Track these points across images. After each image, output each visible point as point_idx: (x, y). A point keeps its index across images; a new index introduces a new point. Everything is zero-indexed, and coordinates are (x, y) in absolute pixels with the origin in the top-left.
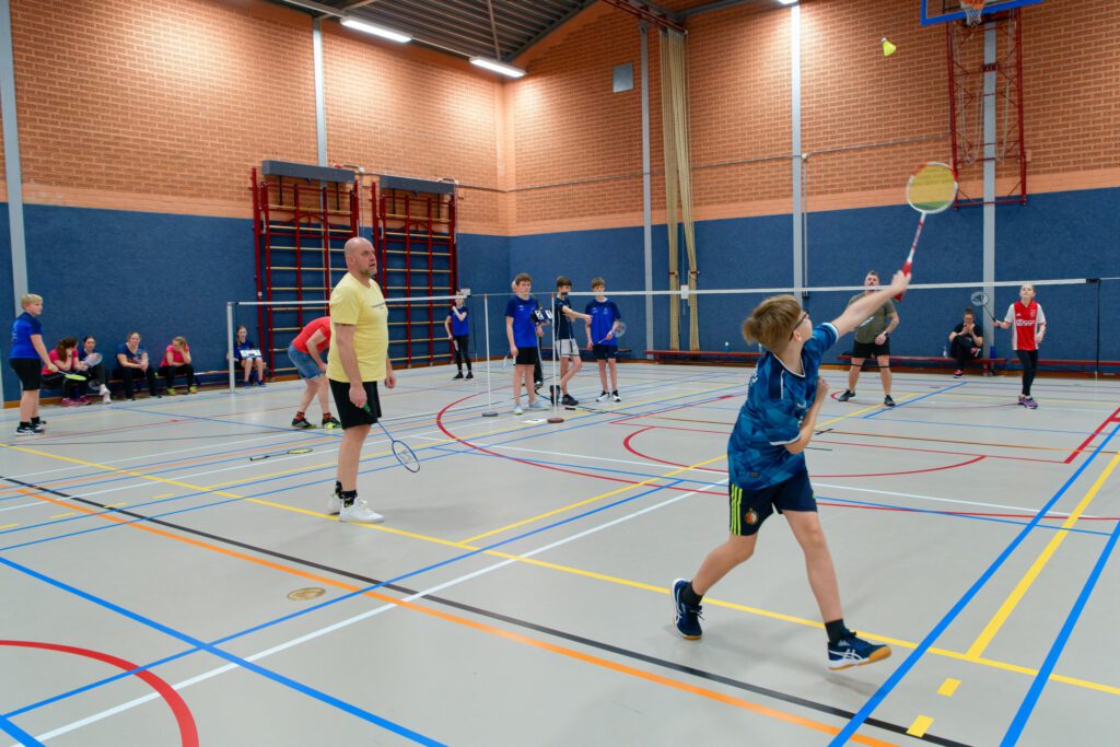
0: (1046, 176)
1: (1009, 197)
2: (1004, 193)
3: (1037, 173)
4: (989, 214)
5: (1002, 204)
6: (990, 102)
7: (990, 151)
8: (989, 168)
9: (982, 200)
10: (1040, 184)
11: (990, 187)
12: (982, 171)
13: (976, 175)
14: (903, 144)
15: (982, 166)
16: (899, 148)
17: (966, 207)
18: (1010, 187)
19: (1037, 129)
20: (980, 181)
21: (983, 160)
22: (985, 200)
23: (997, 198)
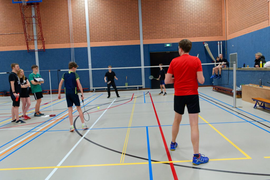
0: (49, 45)
1: (41, 50)
2: (40, 49)
3: (47, 44)
4: (37, 54)
5: (39, 51)
6: (34, 25)
7: (35, 38)
8: (36, 42)
9: (34, 50)
10: (48, 47)
11: (36, 47)
12: (34, 43)
13: (32, 44)
14: (13, 34)
15: (34, 41)
16: (12, 35)
17: (31, 52)
18: (41, 47)
19: (46, 33)
20: (34, 45)
21: (34, 40)
22: (35, 50)
23: (38, 50)
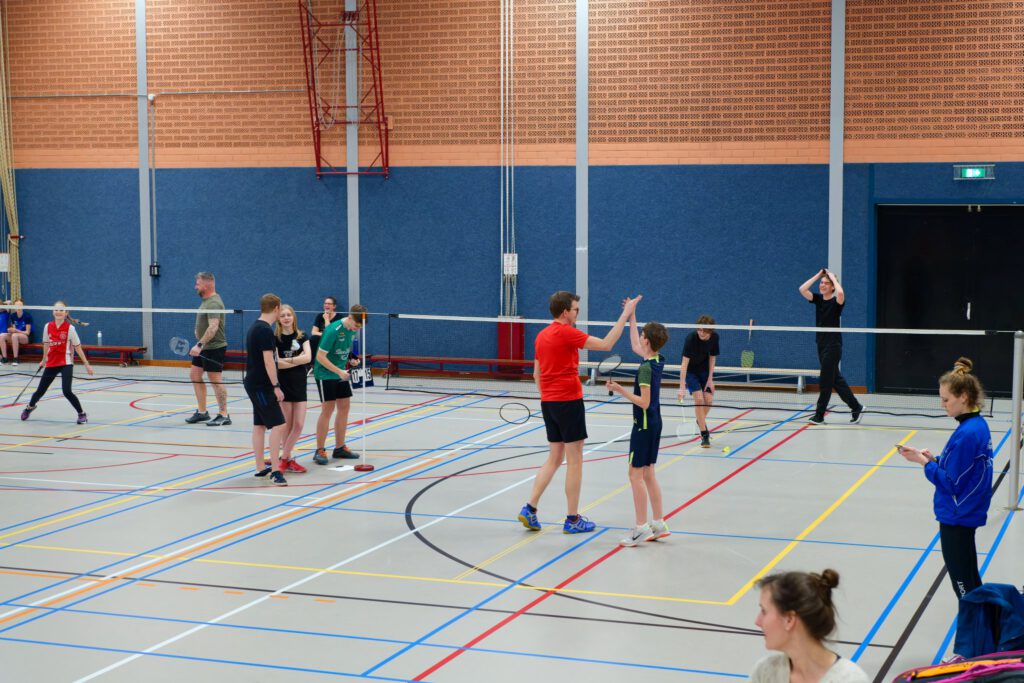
0: (408, 148)
1: (370, 169)
2: (367, 164)
3: (400, 143)
4: (353, 183)
5: (365, 174)
6: (351, 56)
7: (352, 115)
8: (352, 131)
9: (345, 169)
10: (404, 156)
11: (352, 154)
12: (345, 136)
13: (339, 140)
14: (263, 94)
15: (345, 129)
16: (258, 99)
17: (328, 176)
18: (371, 156)
19: (398, 93)
20: (343, 147)
21: (346, 123)
22: (349, 171)
23: (360, 169)
